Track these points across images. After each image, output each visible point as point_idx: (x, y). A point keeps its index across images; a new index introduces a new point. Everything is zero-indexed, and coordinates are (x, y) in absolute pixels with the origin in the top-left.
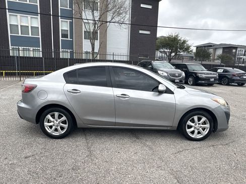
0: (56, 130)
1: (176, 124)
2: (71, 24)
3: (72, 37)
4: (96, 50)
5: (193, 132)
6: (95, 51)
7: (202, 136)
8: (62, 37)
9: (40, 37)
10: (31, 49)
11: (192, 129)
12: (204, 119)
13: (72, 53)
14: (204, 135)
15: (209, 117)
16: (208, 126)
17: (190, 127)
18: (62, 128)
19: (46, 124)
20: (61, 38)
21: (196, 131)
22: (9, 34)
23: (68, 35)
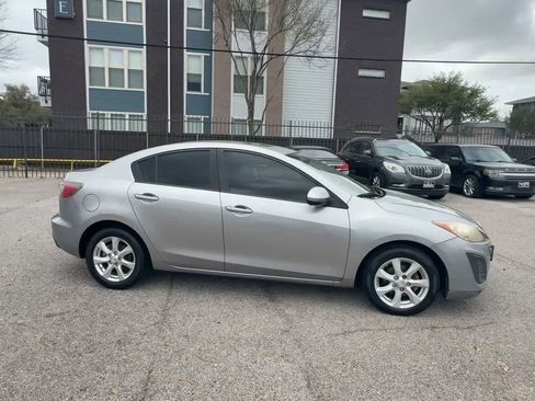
0: (114, 272)
1: (351, 274)
2: (208, 61)
3: (208, 89)
4: (257, 116)
5: (391, 295)
6: (255, 118)
7: (412, 305)
8: (189, 89)
9: (145, 90)
10: (127, 115)
11: (389, 288)
12: (415, 267)
13: (207, 123)
14: (417, 303)
15: (429, 263)
16: (425, 282)
17: (383, 283)
18: (125, 270)
19: (96, 258)
20: (185, 92)
21: (398, 294)
22: (88, 87)
23: (199, 85)
